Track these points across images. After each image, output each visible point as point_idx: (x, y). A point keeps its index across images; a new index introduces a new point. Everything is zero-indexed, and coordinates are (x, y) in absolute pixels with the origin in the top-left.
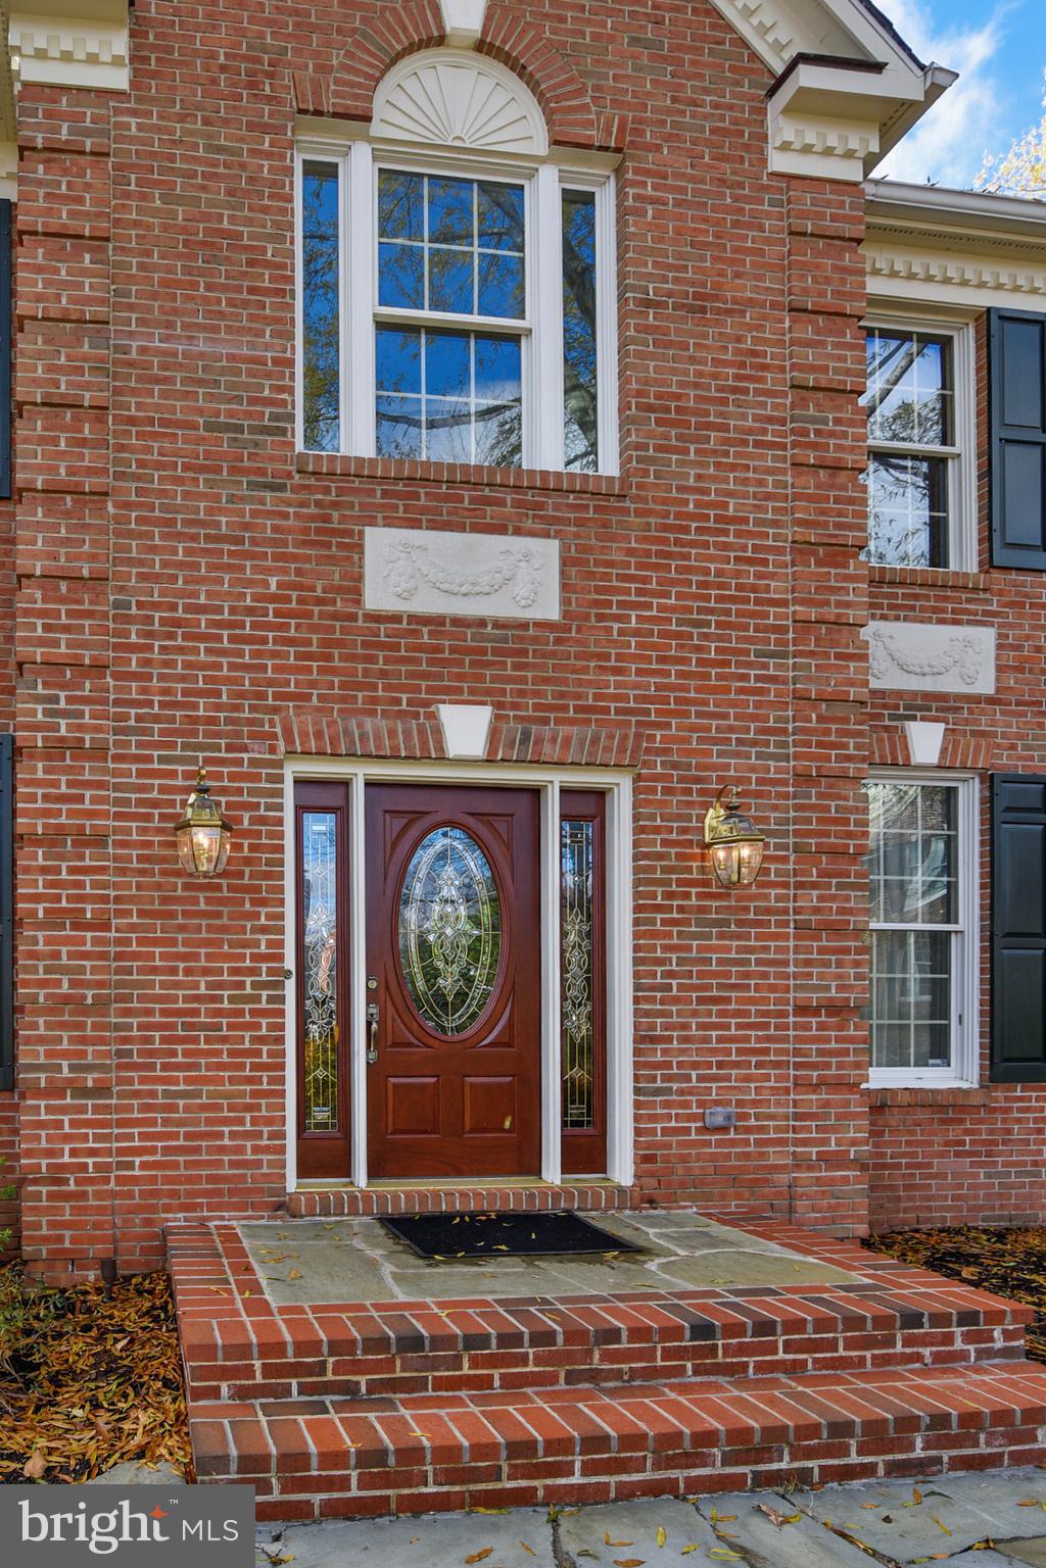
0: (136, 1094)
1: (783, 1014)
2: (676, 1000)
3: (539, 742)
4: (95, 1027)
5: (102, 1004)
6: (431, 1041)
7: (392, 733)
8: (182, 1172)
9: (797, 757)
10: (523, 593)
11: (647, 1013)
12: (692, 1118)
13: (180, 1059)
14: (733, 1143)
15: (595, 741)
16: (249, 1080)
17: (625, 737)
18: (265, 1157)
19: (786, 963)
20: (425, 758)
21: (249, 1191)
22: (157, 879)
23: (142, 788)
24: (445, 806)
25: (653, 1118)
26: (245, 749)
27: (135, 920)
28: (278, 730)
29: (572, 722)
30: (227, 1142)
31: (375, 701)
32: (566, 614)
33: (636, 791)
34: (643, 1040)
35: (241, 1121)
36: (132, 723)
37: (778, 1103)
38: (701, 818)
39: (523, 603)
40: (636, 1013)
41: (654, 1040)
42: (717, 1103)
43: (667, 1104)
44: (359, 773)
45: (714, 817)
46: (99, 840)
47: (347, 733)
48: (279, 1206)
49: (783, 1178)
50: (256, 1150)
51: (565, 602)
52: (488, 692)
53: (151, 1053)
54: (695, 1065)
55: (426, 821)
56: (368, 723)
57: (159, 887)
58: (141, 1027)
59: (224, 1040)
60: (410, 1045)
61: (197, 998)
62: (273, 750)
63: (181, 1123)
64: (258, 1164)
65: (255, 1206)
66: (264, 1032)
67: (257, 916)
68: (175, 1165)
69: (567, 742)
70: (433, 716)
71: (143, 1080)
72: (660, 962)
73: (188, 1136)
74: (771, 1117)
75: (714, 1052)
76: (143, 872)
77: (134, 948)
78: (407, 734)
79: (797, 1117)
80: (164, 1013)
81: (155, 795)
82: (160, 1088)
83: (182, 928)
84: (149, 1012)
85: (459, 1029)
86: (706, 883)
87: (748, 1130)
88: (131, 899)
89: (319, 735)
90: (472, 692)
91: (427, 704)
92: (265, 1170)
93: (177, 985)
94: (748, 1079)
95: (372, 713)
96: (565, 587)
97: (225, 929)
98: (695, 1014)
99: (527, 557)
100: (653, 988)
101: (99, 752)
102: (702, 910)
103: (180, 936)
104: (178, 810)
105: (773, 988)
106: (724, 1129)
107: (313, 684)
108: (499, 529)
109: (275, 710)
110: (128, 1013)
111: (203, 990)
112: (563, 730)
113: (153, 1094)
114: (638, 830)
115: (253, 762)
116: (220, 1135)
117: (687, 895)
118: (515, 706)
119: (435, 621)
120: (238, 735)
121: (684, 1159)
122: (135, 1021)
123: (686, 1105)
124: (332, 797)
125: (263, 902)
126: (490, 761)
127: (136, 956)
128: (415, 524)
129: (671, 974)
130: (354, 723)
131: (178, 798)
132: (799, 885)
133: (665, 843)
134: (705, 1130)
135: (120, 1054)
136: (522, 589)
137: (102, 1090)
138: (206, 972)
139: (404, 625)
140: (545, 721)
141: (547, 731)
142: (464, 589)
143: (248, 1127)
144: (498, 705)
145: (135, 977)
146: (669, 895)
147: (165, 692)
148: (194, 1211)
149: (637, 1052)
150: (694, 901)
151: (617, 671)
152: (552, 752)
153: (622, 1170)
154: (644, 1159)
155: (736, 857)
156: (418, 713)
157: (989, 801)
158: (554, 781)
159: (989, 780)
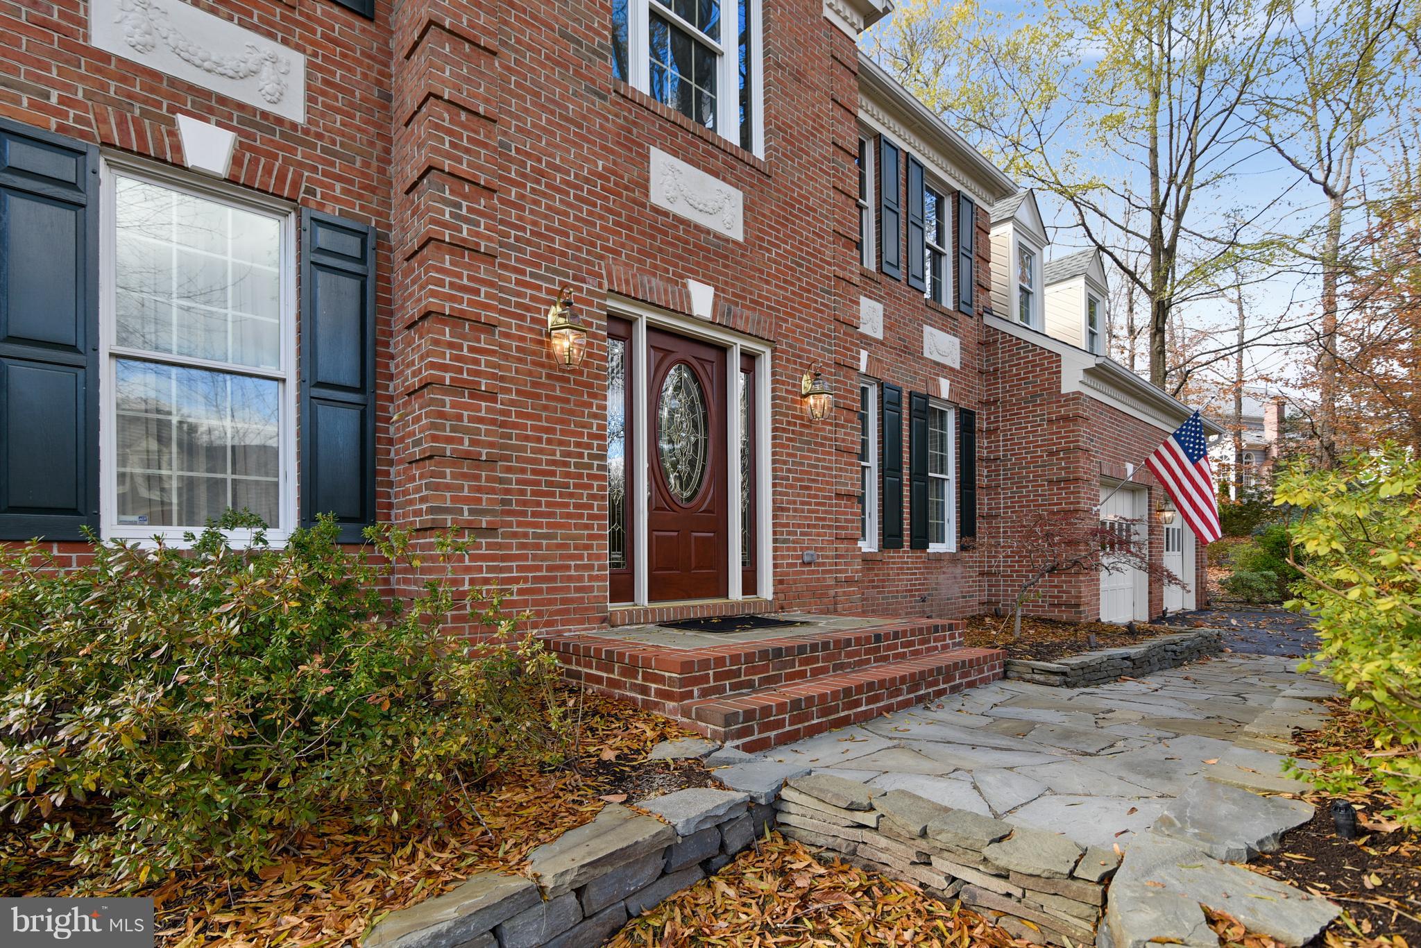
0: (515, 535)
1: (830, 498)
2: (792, 487)
3: (735, 316)
4: (488, 479)
5: (491, 461)
6: (675, 507)
7: (666, 291)
8: (545, 596)
9: (836, 352)
10: (727, 219)
11: (781, 494)
12: (797, 557)
13: (543, 509)
14: (813, 572)
15: (759, 323)
16: (587, 527)
17: (771, 323)
18: (595, 584)
19: (831, 469)
20: (674, 312)
21: (586, 609)
22: (529, 367)
23: (519, 294)
24: (682, 350)
25: (783, 557)
26: (583, 281)
27: (514, 397)
28: (604, 272)
29: (749, 308)
30: (573, 573)
31: (655, 267)
32: (746, 239)
33: (773, 358)
34: (777, 509)
35: (581, 557)
36: (512, 240)
37: (830, 550)
38: (801, 379)
39: (727, 226)
40: (774, 493)
41: (782, 509)
42: (808, 548)
43: (788, 549)
44: (645, 316)
45: (806, 383)
46: (490, 327)
47: (643, 285)
48: (604, 620)
49: (832, 593)
50: (591, 578)
51: (745, 232)
52: (711, 278)
53: (525, 503)
54: (799, 526)
55: (671, 358)
56: (654, 282)
57: (530, 373)
58: (519, 482)
59: (571, 495)
60: (664, 509)
61: (554, 463)
62: (600, 286)
63: (544, 558)
64: (591, 589)
65: (590, 621)
66: (595, 491)
67: (591, 405)
68: (540, 591)
69: (747, 318)
70: (685, 286)
71: (519, 524)
72: (785, 463)
73: (550, 568)
74: (827, 557)
75: (806, 518)
76: (520, 360)
77: (513, 419)
78: (673, 293)
79: (837, 557)
80: (534, 472)
81: (527, 301)
82: (531, 530)
83: (545, 408)
84: (523, 471)
85: (689, 499)
86: (802, 418)
87: (819, 565)
88: (512, 380)
89: (627, 282)
90: (704, 276)
91: (682, 277)
92: (595, 594)
93: (541, 451)
94: (818, 535)
95: (654, 275)
96: (745, 222)
97: (572, 412)
98: (799, 495)
99: (729, 197)
100: (782, 479)
101: (490, 258)
102: (801, 434)
103: (544, 414)
104: (543, 317)
105: (828, 483)
106: (809, 564)
107: (623, 245)
108: (715, 174)
109: (602, 257)
110: (509, 470)
111: (558, 457)
112: (746, 312)
113: (526, 535)
114: (774, 382)
115: (589, 292)
116: (568, 568)
117: (795, 424)
118: (724, 291)
119: (687, 223)
120: (580, 269)
121: (795, 582)
122: (513, 477)
123: (795, 549)
124: (623, 329)
125: (594, 396)
126: (711, 324)
127: (515, 426)
128: (675, 154)
129: (789, 471)
130: (646, 279)
131: (543, 307)
132: (837, 425)
133: (787, 391)
134: (804, 564)
135: (504, 502)
136: (726, 216)
137: (491, 530)
138: (561, 443)
139: (670, 220)
140: (736, 304)
141: (738, 310)
142: (701, 207)
143: (586, 561)
144: (716, 288)
145: (514, 442)
146: (789, 423)
147: (535, 223)
148: (552, 626)
149: (775, 517)
150: (798, 428)
151: (767, 282)
152: (740, 325)
153: (766, 590)
154: (778, 582)
155: (818, 404)
156: (678, 281)
157: (881, 397)
158: (739, 344)
159: (881, 386)
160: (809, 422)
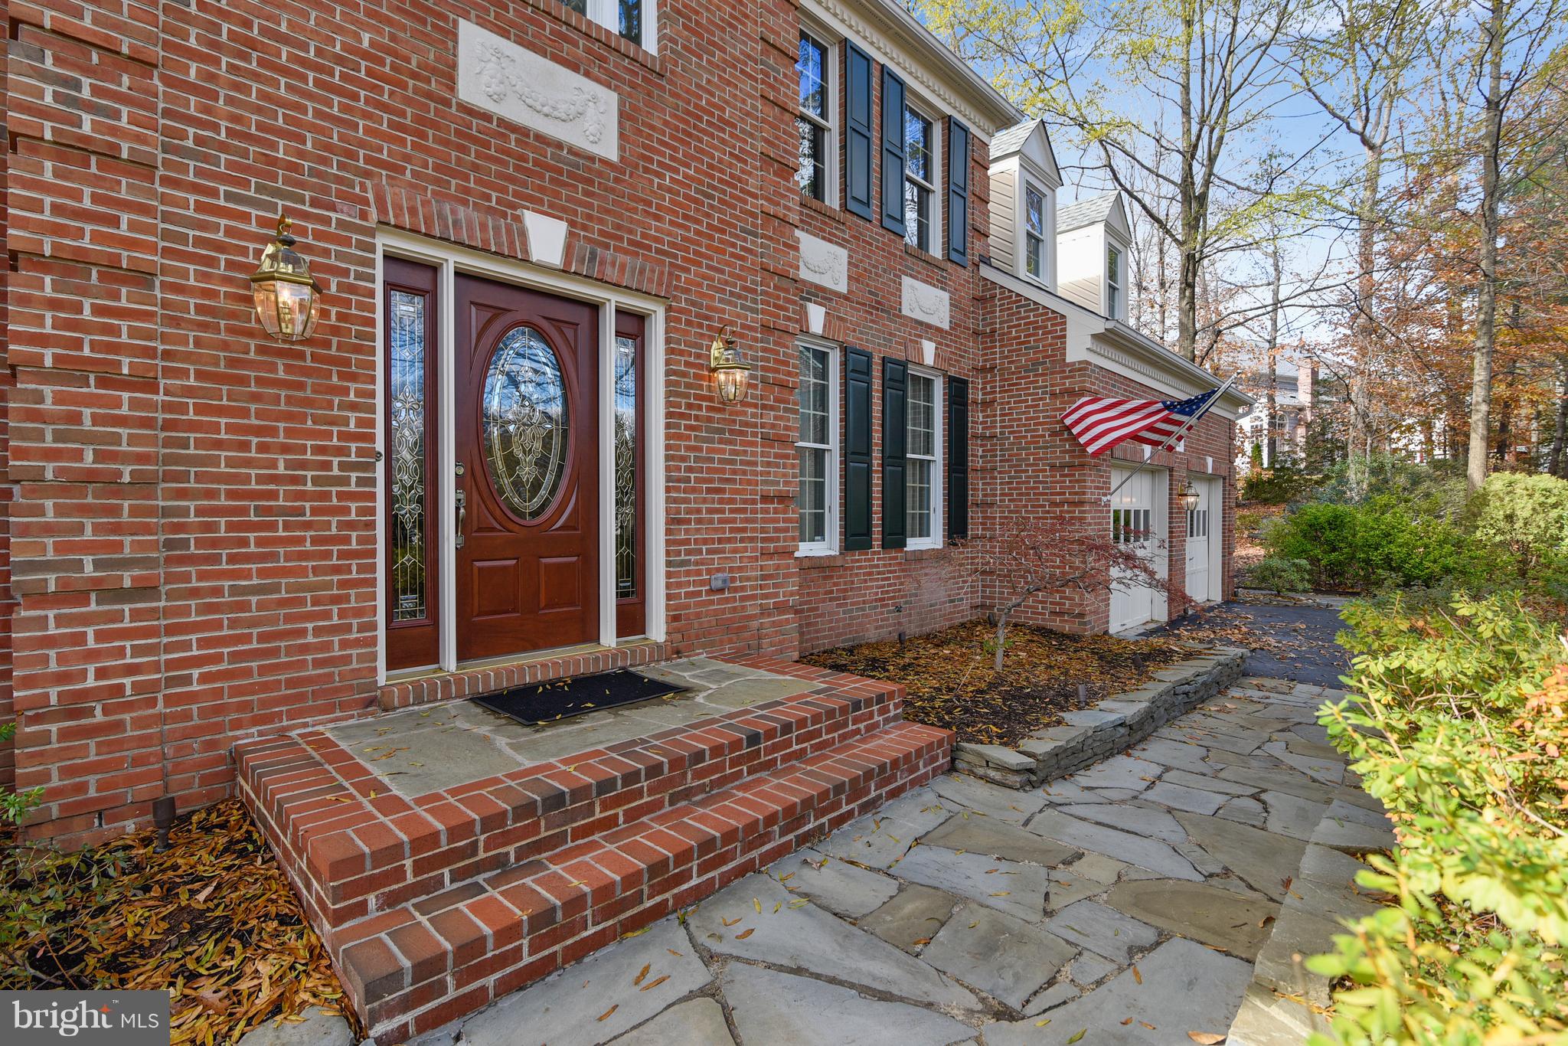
0: (195, 593)
1: (754, 502)
2: (694, 490)
3: (602, 263)
4: (134, 511)
5: (143, 484)
6: (511, 526)
7: (483, 227)
8: (256, 679)
9: (763, 312)
10: (592, 129)
11: (675, 500)
12: (703, 583)
13: (252, 549)
14: (727, 600)
15: (642, 272)
16: (337, 569)
17: (662, 273)
18: (354, 652)
19: (755, 464)
20: (510, 257)
21: (337, 690)
22: (223, 336)
23: (203, 226)
24: (525, 308)
25: (679, 585)
26: (332, 208)
27: (192, 382)
28: (370, 196)
29: (626, 252)
30: (310, 639)
31: (467, 191)
32: (622, 158)
33: (668, 319)
34: (673, 521)
35: (327, 615)
36: (190, 143)
37: (753, 569)
38: (709, 348)
39: (591, 138)
40: (668, 500)
41: (680, 521)
42: (718, 570)
43: (688, 573)
44: (451, 260)
45: (716, 349)
46: (141, 277)
47: (441, 217)
48: (371, 702)
49: (755, 624)
50: (344, 644)
51: (622, 148)
52: (564, 209)
53: (215, 543)
54: (705, 541)
55: (508, 319)
56: (461, 211)
57: (225, 346)
58: (200, 512)
59: (307, 526)
60: (493, 529)
61: (274, 479)
62: (364, 216)
63: (253, 623)
64: (347, 660)
65: (343, 706)
66: (353, 516)
67: (346, 391)
68: (247, 673)
69: (623, 267)
70: (518, 219)
71: (202, 576)
72: (683, 459)
73: (262, 638)
74: (748, 579)
75: (716, 530)
76: (203, 326)
77: (191, 416)
78: (497, 230)
79: (764, 577)
80: (232, 495)
81: (220, 236)
82: (227, 584)
83: (256, 397)
84: (211, 494)
85: (535, 514)
86: (711, 399)
87: (736, 590)
88: (187, 357)
89: (413, 211)
90: (551, 206)
91: (514, 207)
92: (355, 665)
93: (248, 463)
94: (735, 551)
95: (465, 203)
96: (622, 136)
97: (308, 403)
98: (705, 501)
99: (595, 99)
100: (679, 480)
101: (143, 168)
102: (710, 419)
103: (253, 407)
104: (251, 260)
105: (749, 483)
106: (721, 590)
107: (407, 158)
108: (572, 66)
109: (367, 174)
110: (182, 494)
111: (281, 470)
112: (621, 258)
113: (217, 591)
114: (670, 351)
115: (341, 223)
116: (303, 632)
117: (700, 407)
118: (584, 228)
119: (522, 131)
120: (326, 191)
121: (698, 615)
122: (192, 505)
123: (699, 573)
124: (421, 280)
125: (353, 377)
126: (565, 272)
127: (192, 426)
128: (503, 33)
129: (690, 469)
130: (447, 207)
131: (251, 246)
132: (764, 407)
133: (687, 364)
134: (711, 591)
135: (169, 544)
136: (590, 124)
137: (145, 590)
138: (285, 449)
139: (494, 126)
140: (607, 247)
141: (609, 254)
142: (546, 110)
143: (335, 620)
144: (572, 224)
145: (192, 451)
146: (690, 406)
147: (235, 119)
148: (272, 722)
149: (668, 532)
150: (704, 413)
151: (657, 218)
152: (612, 274)
153: (657, 629)
154: (673, 618)
155: (732, 381)
156: (508, 212)
157: (844, 364)
158: (612, 300)
159: (845, 350)
160: (724, 404)
